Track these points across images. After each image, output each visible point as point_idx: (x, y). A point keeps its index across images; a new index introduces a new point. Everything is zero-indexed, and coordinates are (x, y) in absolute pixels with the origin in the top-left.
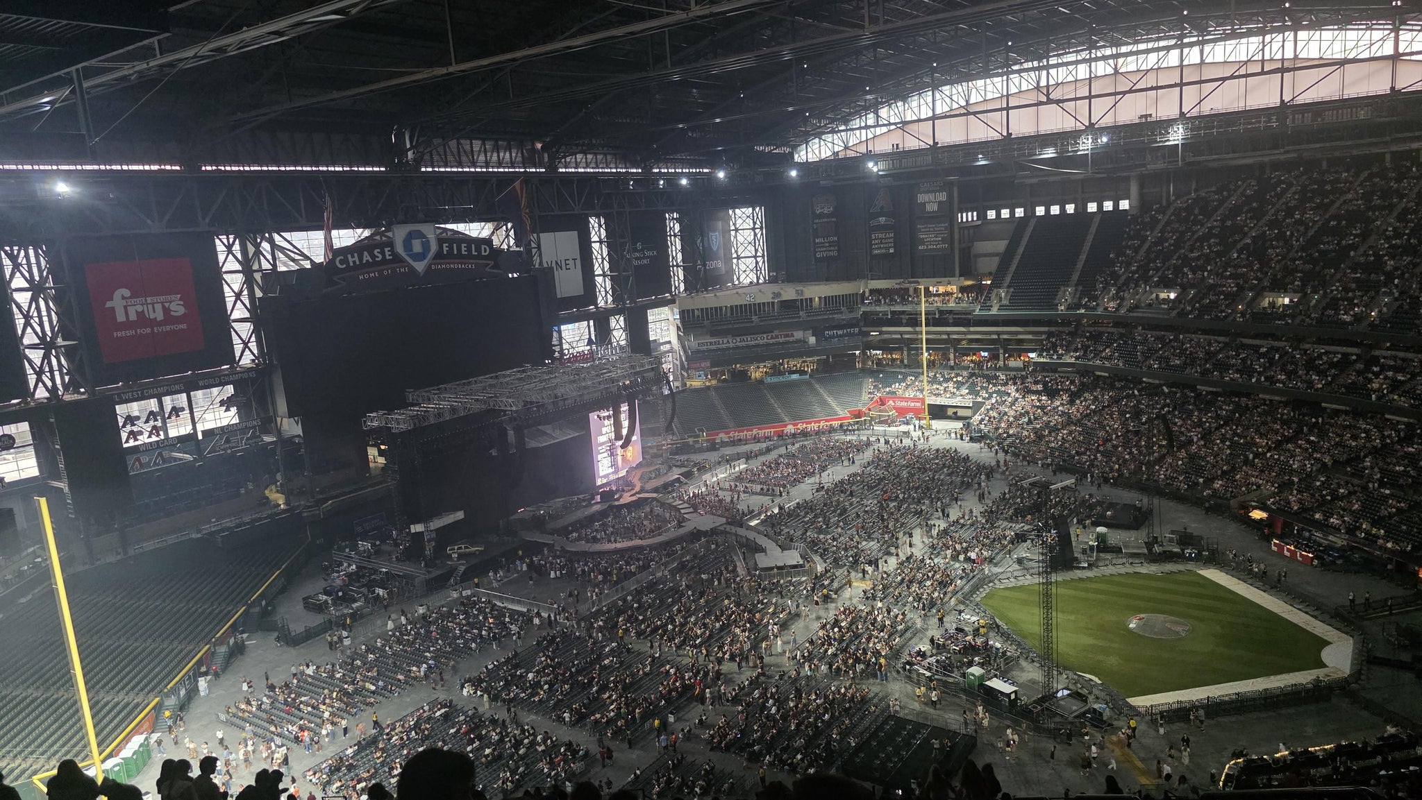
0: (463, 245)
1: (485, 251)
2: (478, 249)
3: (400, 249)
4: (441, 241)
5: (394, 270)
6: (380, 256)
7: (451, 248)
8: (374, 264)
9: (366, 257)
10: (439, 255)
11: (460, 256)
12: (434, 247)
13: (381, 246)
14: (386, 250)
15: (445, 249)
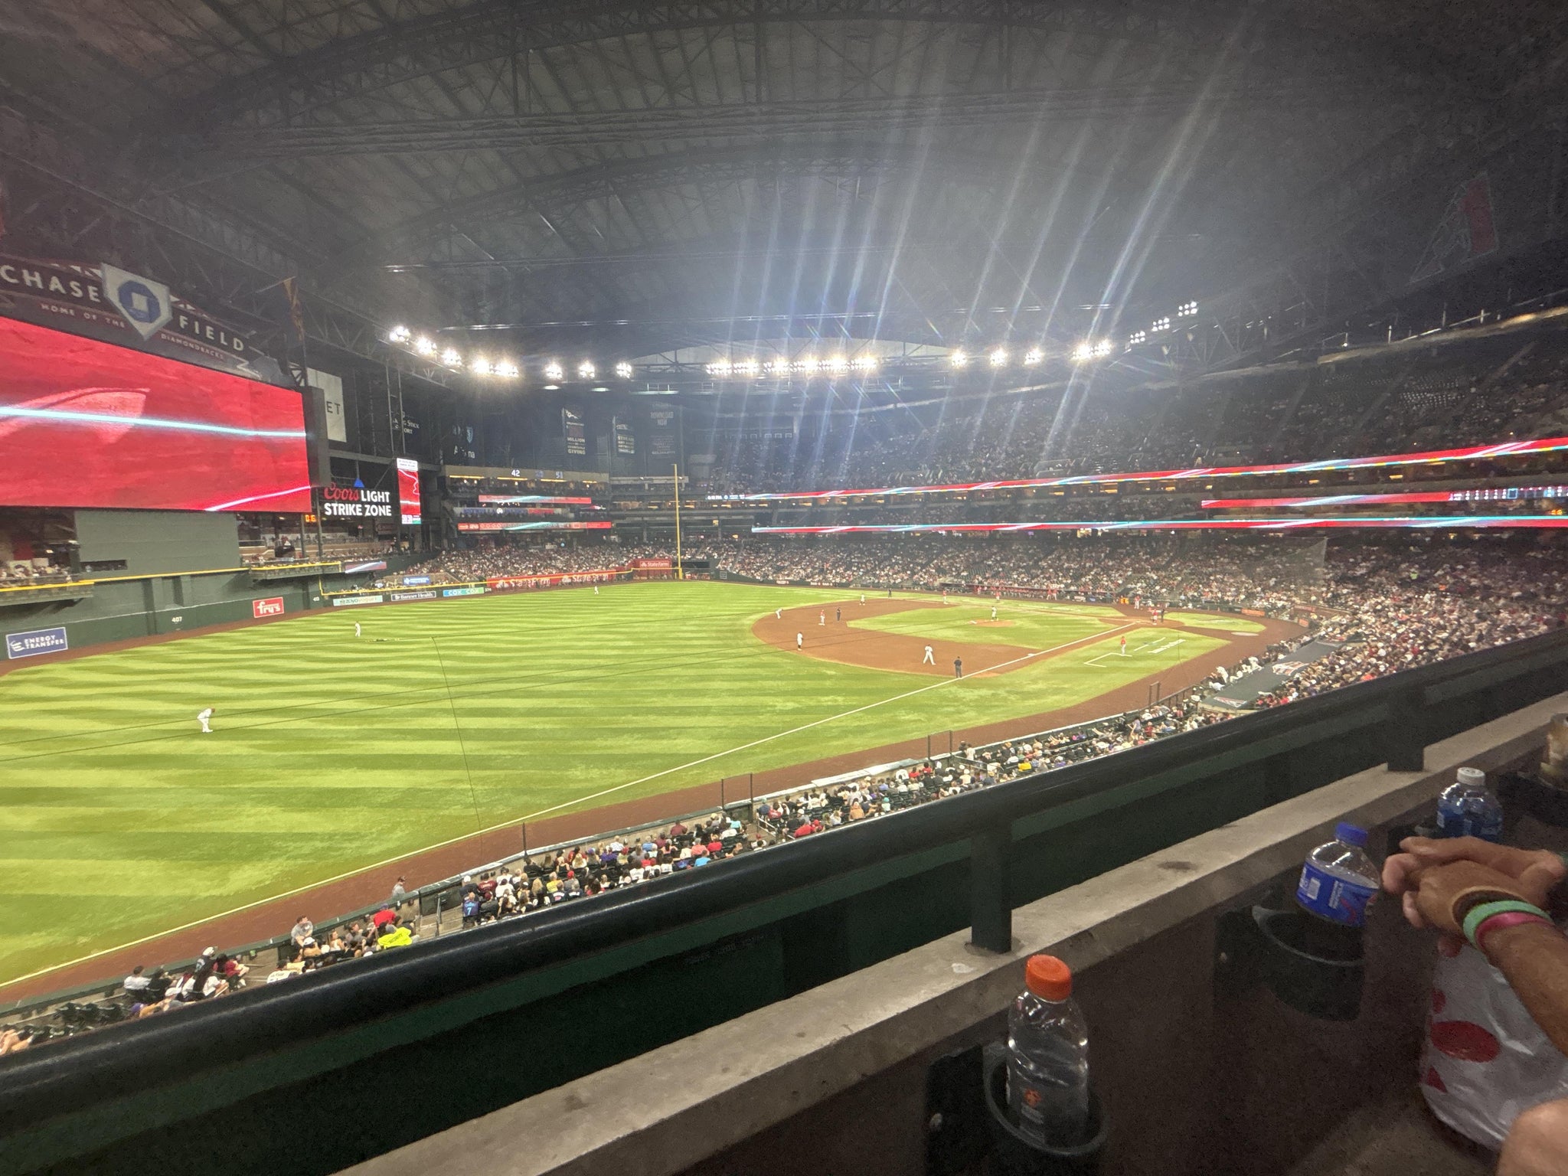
0: (208, 328)
1: (239, 346)
2: (229, 339)
3: (113, 295)
4: (176, 312)
5: (101, 318)
6: (81, 293)
7: (191, 324)
8: (68, 298)
9: (55, 284)
10: (172, 325)
11: (202, 336)
12: (165, 314)
13: (84, 282)
14: (91, 288)
15: (183, 321)
